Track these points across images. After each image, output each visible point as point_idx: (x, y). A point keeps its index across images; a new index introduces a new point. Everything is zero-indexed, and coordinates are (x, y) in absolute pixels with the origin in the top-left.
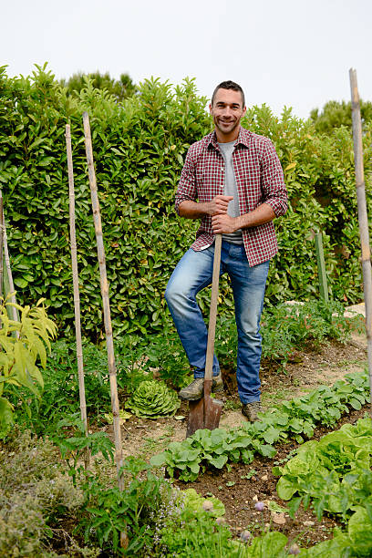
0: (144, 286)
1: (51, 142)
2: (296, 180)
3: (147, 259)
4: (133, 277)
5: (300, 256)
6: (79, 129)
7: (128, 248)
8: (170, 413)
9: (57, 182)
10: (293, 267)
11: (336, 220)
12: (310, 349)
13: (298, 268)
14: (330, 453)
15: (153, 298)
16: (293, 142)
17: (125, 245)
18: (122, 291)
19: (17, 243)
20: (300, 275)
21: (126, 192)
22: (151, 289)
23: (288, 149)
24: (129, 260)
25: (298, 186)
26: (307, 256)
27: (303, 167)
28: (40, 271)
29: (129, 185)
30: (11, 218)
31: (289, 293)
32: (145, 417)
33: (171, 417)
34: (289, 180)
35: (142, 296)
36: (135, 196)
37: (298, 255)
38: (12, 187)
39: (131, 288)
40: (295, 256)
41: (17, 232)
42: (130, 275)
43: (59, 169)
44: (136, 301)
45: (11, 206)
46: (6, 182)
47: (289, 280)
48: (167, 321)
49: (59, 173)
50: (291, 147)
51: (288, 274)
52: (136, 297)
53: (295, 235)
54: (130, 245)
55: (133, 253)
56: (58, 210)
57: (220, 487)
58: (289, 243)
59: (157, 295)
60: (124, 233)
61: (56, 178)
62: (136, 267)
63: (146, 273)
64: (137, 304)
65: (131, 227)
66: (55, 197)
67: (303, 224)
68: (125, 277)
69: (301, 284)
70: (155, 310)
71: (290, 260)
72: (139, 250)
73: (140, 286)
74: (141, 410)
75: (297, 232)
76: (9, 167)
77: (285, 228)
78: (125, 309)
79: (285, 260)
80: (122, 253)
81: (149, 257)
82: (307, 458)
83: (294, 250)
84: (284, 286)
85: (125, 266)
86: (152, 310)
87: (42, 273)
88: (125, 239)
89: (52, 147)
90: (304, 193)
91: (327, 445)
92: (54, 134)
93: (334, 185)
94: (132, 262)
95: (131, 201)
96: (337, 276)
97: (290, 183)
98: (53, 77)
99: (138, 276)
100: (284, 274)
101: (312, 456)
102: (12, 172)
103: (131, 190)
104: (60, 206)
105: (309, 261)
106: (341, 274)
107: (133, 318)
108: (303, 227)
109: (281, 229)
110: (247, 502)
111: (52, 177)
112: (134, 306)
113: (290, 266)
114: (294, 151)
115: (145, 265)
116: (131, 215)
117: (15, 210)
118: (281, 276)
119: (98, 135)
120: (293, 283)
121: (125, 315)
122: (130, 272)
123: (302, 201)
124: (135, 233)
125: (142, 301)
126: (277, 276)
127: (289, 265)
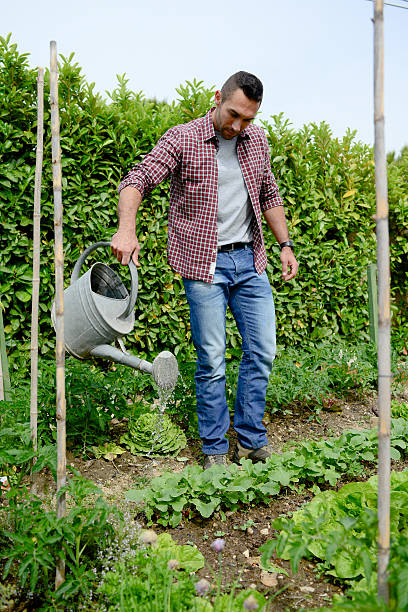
0: (167, 314)
1: (71, 142)
2: (355, 211)
3: (173, 283)
4: (155, 303)
5: (354, 297)
6: (104, 130)
7: (151, 268)
8: (172, 453)
9: (74, 186)
10: (344, 309)
11: (400, 261)
12: (352, 398)
13: (351, 312)
14: (349, 507)
15: (177, 329)
16: (353, 167)
17: (148, 266)
18: (141, 317)
19: (23, 251)
20: (353, 319)
21: (153, 206)
22: (175, 317)
23: (347, 174)
24: (151, 282)
25: (357, 217)
26: (362, 297)
27: (364, 197)
28: (46, 285)
29: (157, 198)
30: (18, 222)
31: (338, 338)
32: (141, 455)
33: (172, 457)
34: (346, 209)
35: (165, 325)
36: (164, 210)
37: (352, 295)
38: (22, 188)
39: (151, 314)
40: (348, 297)
41: (24, 238)
42: (151, 301)
43: (78, 172)
44: (157, 330)
45: (18, 208)
46: (16, 181)
47: (339, 324)
48: (191, 356)
49: (78, 177)
50: (351, 173)
51: (338, 317)
52: (157, 326)
53: (349, 273)
54: (154, 266)
55: (157, 275)
56: (73, 218)
57: (206, 537)
58: (341, 281)
59: (182, 325)
60: (148, 251)
61: (74, 182)
62: (159, 291)
63: (171, 300)
64: (158, 335)
65: (156, 244)
66: (71, 203)
67: (360, 261)
68: (145, 302)
69: (353, 330)
70: (179, 343)
71: (342, 300)
72: (164, 272)
73: (163, 314)
74: (137, 447)
75: (352, 269)
76: (21, 165)
77: (337, 263)
78: (144, 338)
79: (336, 300)
80: (143, 273)
81: (175, 282)
82: (320, 510)
83: (347, 289)
84: (333, 330)
85: (147, 290)
86: (174, 343)
87: (49, 288)
88: (149, 258)
89: (72, 147)
90: (363, 227)
91: (346, 496)
92: (76, 133)
93: (399, 221)
94: (155, 285)
95: (159, 215)
96: (397, 325)
97: (347, 213)
98: (79, 69)
99: (161, 302)
100: (334, 317)
101: (326, 509)
102: (24, 171)
103: (159, 203)
104: (76, 213)
105: (365, 304)
106: (402, 323)
107: (151, 349)
108: (359, 264)
109: (332, 264)
110: (235, 557)
111: (69, 181)
112: (153, 336)
113: (341, 308)
114: (354, 178)
115: (170, 290)
116: (158, 231)
117: (24, 214)
118: (330, 318)
119: (127, 139)
120: (343, 327)
121: (143, 345)
122: (152, 296)
123: (360, 235)
124: (160, 253)
125: (164, 331)
126: (325, 318)
127: (341, 306)
